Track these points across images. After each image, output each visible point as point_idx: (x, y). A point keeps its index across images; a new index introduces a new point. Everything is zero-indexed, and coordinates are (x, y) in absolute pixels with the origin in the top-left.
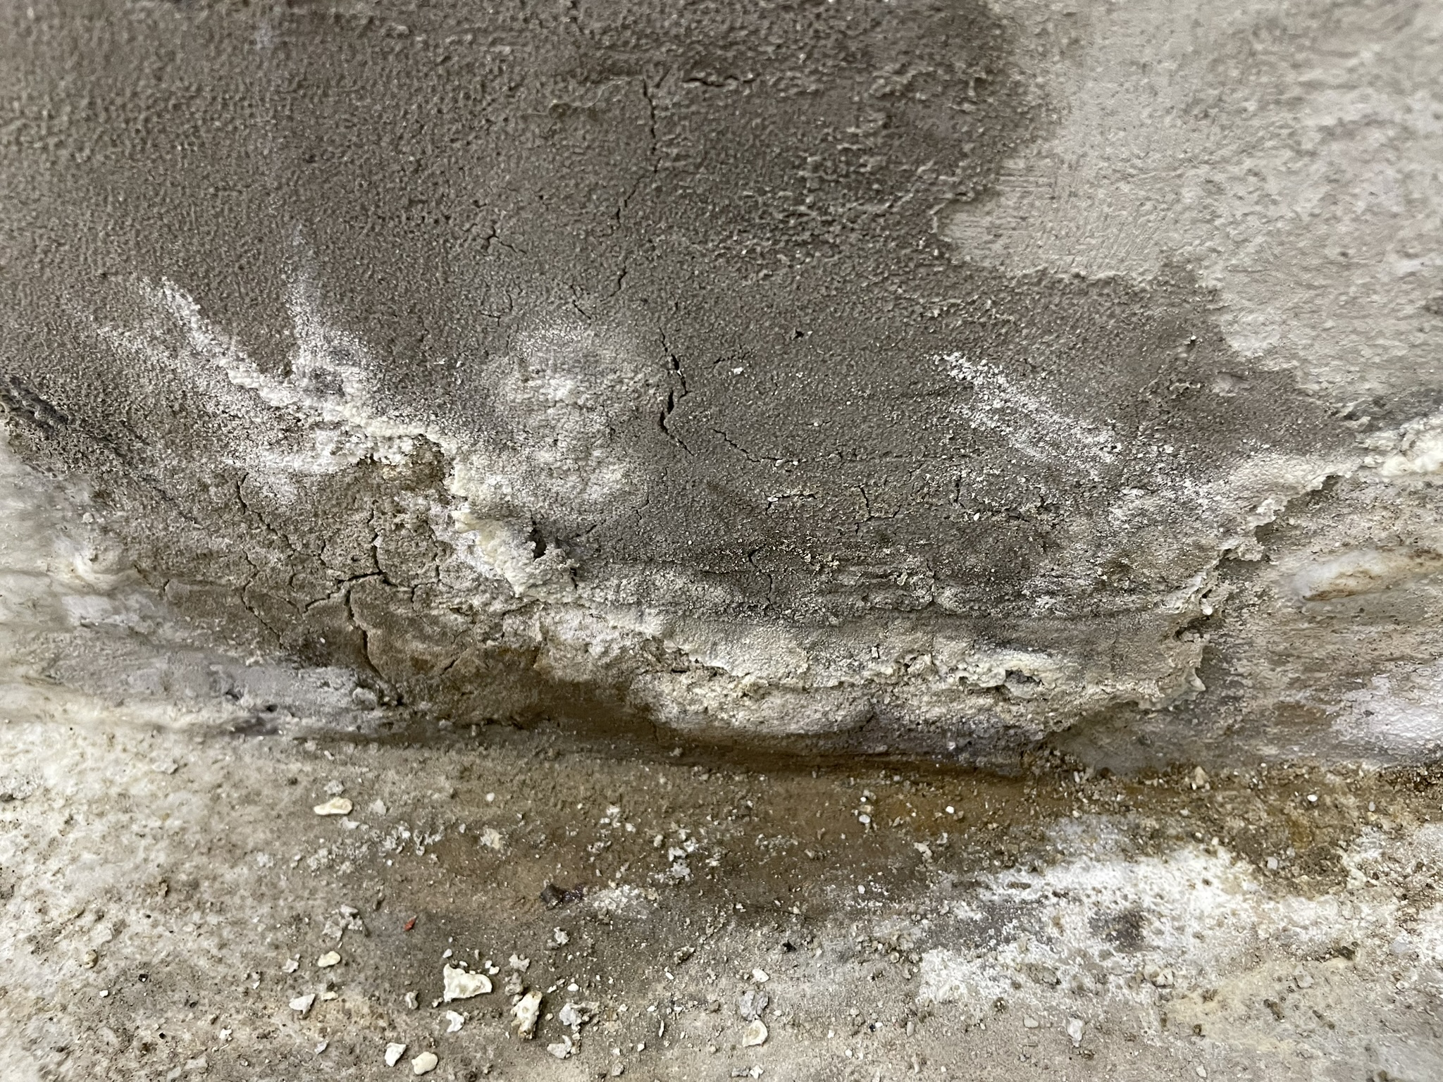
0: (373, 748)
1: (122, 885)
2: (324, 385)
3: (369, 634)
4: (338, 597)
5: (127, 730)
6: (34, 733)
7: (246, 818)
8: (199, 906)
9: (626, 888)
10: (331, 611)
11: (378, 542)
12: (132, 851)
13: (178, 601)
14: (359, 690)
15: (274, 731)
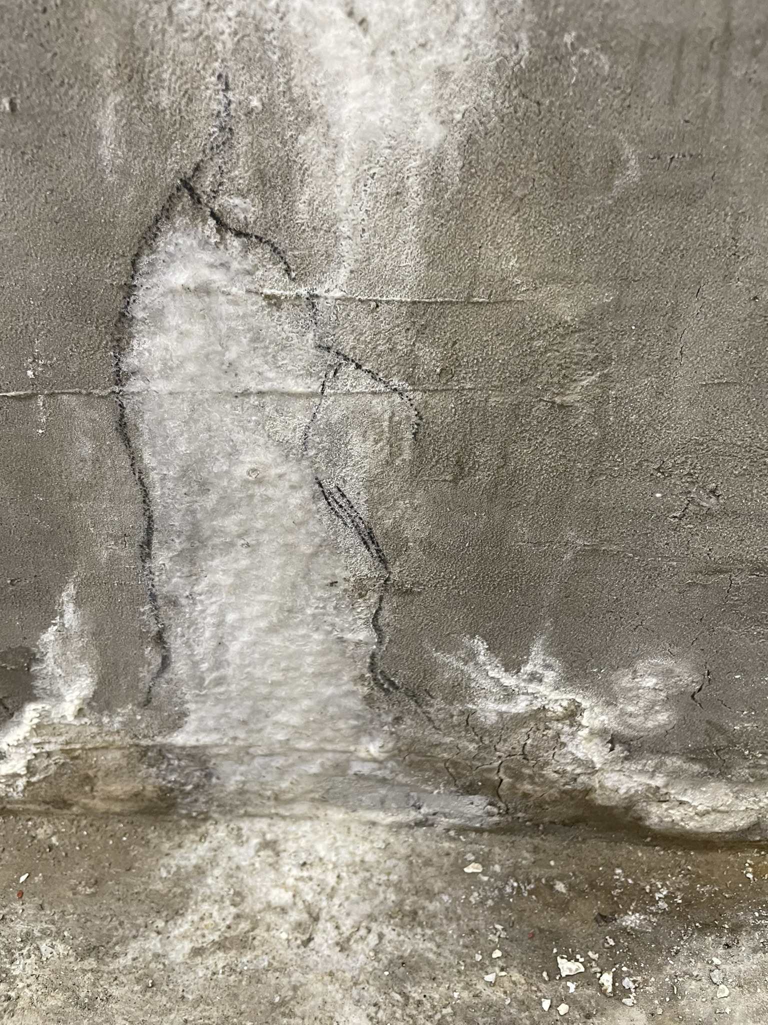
0: (486, 835)
1: (376, 912)
2: (534, 678)
3: (504, 781)
4: (496, 764)
5: (356, 824)
6: (306, 826)
7: (430, 874)
8: (420, 924)
9: (637, 915)
10: (490, 770)
11: (529, 742)
12: (376, 893)
13: (410, 765)
14: (489, 807)
15: (432, 825)
